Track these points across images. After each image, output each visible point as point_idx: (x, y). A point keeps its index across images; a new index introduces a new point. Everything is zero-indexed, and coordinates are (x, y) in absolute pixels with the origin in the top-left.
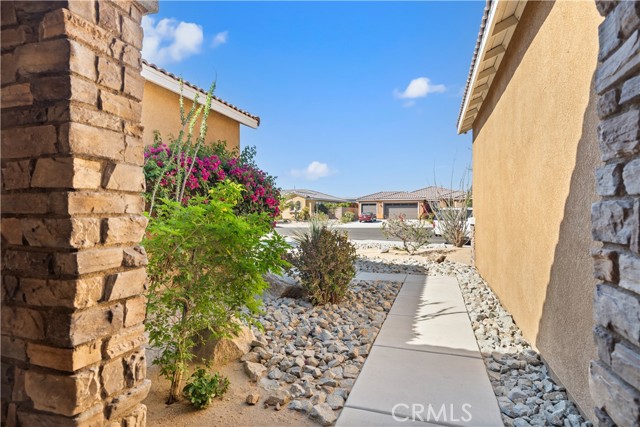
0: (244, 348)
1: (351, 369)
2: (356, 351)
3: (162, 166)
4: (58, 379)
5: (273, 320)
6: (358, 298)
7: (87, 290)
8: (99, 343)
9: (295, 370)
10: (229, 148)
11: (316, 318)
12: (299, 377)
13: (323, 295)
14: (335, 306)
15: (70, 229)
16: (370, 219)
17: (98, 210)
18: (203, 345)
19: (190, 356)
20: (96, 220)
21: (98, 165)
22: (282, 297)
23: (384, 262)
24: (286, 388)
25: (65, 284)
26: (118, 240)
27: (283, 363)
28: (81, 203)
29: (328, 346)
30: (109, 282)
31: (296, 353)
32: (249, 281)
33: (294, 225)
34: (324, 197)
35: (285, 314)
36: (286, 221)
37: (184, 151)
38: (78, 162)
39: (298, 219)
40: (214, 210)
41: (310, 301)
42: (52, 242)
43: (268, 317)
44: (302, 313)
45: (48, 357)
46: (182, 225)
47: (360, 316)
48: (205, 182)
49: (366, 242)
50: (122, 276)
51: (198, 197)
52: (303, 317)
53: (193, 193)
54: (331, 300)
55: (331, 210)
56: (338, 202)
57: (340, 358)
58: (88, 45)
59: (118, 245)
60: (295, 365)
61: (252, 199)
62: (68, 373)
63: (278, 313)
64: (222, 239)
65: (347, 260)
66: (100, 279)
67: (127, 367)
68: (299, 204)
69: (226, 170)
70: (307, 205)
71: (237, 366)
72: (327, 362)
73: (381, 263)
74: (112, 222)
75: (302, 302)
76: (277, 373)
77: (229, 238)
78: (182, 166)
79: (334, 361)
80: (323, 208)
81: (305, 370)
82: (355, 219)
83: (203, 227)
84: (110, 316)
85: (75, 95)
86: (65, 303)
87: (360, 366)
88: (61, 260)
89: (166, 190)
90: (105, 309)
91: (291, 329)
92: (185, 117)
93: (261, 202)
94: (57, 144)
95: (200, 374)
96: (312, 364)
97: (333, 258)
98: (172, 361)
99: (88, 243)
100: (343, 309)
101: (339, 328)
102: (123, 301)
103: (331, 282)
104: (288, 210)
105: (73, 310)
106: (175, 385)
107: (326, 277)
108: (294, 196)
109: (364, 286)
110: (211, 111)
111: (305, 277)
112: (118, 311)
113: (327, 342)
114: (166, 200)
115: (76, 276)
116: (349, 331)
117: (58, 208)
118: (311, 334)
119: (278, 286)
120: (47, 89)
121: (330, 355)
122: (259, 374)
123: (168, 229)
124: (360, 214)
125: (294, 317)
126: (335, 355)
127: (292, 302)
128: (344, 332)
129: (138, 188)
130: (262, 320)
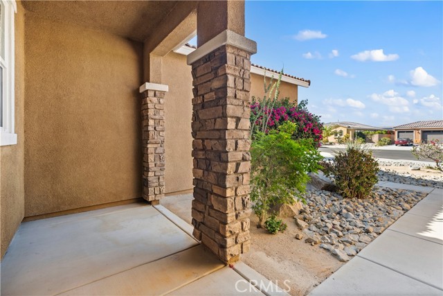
0: (296, 212)
1: (365, 238)
2: (371, 229)
3: (256, 114)
4: (221, 199)
5: (315, 201)
6: (381, 198)
7: (231, 167)
8: (234, 189)
9: (325, 229)
10: (291, 101)
11: (344, 205)
12: (327, 233)
13: (351, 192)
14: (360, 200)
15: (226, 144)
16: (406, 143)
17: (235, 137)
18: (275, 205)
19: (268, 208)
20: (234, 141)
21: (235, 120)
22: (322, 190)
23: (413, 177)
24: (320, 237)
25: (224, 164)
26: (241, 149)
27: (318, 224)
28: (229, 134)
29: (350, 222)
30: (238, 165)
31: (327, 220)
32: (298, 175)
33: (338, 146)
34: (362, 127)
35: (323, 200)
36: (331, 144)
37: (266, 106)
38: (229, 119)
39: (340, 142)
40: (280, 137)
41: (341, 194)
42: (220, 149)
43: (312, 199)
44: (335, 201)
45: (219, 190)
46: (265, 144)
47: (380, 209)
48: (277, 122)
49: (398, 161)
50: (242, 164)
51: (274, 131)
52: (335, 203)
53: (271, 127)
54: (357, 196)
55: (369, 136)
56: (375, 130)
57: (358, 230)
58: (232, 75)
59: (241, 151)
60: (326, 226)
61: (304, 130)
62: (225, 197)
63: (318, 198)
64: (285, 152)
65: (371, 171)
66: (235, 164)
67: (243, 201)
68: (341, 132)
69: (289, 114)
70: (348, 132)
71: (291, 219)
72: (348, 230)
73: (410, 178)
74: (239, 141)
75: (335, 195)
76: (314, 228)
77: (288, 151)
78: (266, 113)
79: (353, 231)
80: (362, 135)
81: (331, 230)
82: (392, 143)
83: (275, 146)
84: (238, 179)
85: (228, 95)
86: (224, 171)
87: (373, 239)
88: (223, 155)
89: (258, 126)
90: (236, 176)
91: (326, 208)
92: (267, 88)
93: (310, 132)
94: (223, 113)
95: (273, 218)
96: (337, 228)
97: (359, 169)
98: (260, 208)
99: (231, 150)
100: (366, 203)
101: (361, 214)
102: (242, 174)
103: (357, 184)
104: (333, 136)
105: (226, 174)
106: (261, 220)
107: (353, 181)
108: (338, 126)
109: (388, 191)
110: (281, 81)
111: (338, 179)
112: (240, 177)
113: (349, 219)
114: (258, 131)
115: (227, 162)
116: (368, 217)
117: (222, 137)
118: (339, 213)
119: (319, 183)
120: (220, 93)
121: (351, 227)
122: (304, 226)
123: (259, 146)
124: (396, 139)
125: (329, 203)
126: (354, 227)
127: (329, 193)
128: (364, 216)
129: (248, 128)
130: (308, 200)
